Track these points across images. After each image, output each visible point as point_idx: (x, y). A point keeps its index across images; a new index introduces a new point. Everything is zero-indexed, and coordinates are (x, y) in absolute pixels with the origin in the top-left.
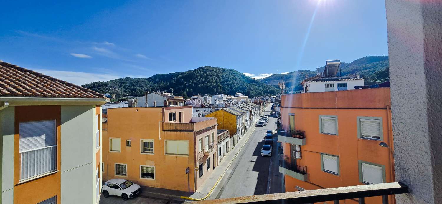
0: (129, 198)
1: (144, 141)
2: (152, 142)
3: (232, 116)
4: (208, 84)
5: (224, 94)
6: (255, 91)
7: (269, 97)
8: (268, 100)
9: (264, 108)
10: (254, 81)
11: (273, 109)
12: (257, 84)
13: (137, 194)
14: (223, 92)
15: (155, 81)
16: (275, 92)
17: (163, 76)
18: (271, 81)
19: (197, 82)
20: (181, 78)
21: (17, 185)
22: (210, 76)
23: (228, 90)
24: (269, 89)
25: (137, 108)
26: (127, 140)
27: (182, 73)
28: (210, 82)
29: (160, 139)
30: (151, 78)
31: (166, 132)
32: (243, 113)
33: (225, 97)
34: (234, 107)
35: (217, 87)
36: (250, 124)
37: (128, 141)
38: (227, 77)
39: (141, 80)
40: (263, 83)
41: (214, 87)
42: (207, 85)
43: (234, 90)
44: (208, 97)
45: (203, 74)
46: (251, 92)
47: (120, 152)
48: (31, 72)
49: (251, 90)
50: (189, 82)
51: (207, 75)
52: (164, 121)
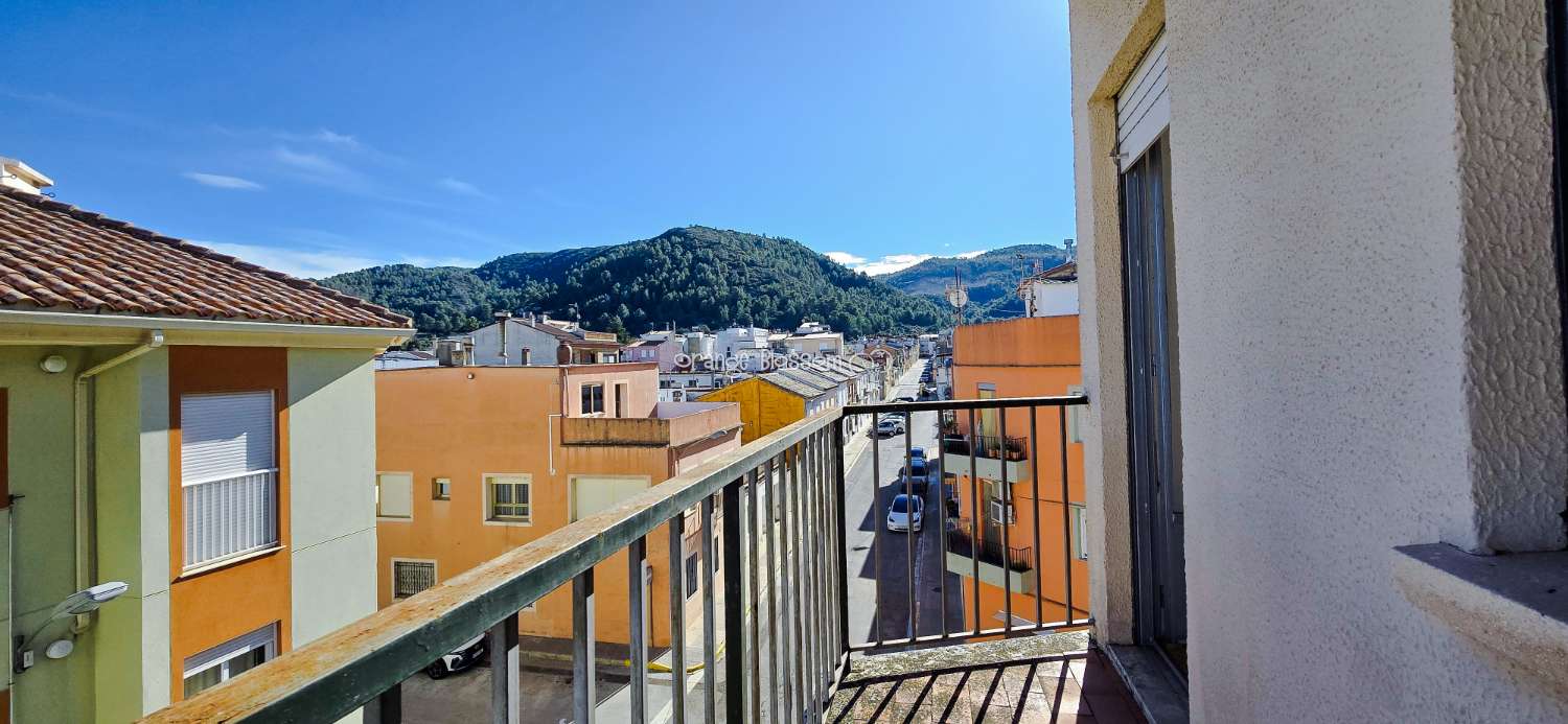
0: (450, 669)
1: (495, 482)
2: (525, 487)
3: (791, 398)
4: (702, 291)
5: (758, 325)
6: (867, 315)
7: (915, 337)
8: (909, 347)
9: (896, 376)
10: (862, 281)
11: (928, 377)
12: (872, 292)
13: (475, 656)
14: (755, 320)
15: (505, 276)
16: (935, 318)
17: (536, 258)
18: (923, 284)
19: (661, 284)
20: (602, 268)
21: (178, 580)
22: (706, 260)
23: (771, 313)
24: (914, 309)
25: (473, 371)
26: (434, 480)
27: (605, 252)
28: (705, 282)
29: (553, 472)
30: (491, 266)
31: (572, 449)
32: (825, 390)
33: (761, 337)
34: (794, 371)
35: (733, 300)
36: (851, 428)
37: (440, 481)
38: (767, 267)
39: (453, 274)
40: (895, 288)
41: (720, 302)
42: (696, 294)
43: (791, 311)
44: (701, 335)
45: (683, 254)
46: (852, 319)
47: (411, 520)
48: (174, 243)
49: (853, 312)
50: (630, 284)
51: (697, 259)
52: (565, 413)
